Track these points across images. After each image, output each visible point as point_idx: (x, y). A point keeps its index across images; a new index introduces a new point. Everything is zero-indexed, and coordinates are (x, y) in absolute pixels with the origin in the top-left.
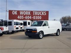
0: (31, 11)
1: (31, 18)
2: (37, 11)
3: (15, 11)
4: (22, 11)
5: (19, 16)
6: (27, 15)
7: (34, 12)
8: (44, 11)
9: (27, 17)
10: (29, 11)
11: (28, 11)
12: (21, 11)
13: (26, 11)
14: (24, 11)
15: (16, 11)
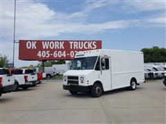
0: (65, 41)
1: (65, 56)
2: (78, 41)
3: (31, 41)
4: (47, 41)
5: (40, 52)
6: (58, 50)
7: (71, 43)
8: (93, 41)
9: (57, 53)
10: (62, 41)
11: (59, 41)
12: (44, 41)
13: (54, 41)
14: (50, 41)
15: (34, 41)
